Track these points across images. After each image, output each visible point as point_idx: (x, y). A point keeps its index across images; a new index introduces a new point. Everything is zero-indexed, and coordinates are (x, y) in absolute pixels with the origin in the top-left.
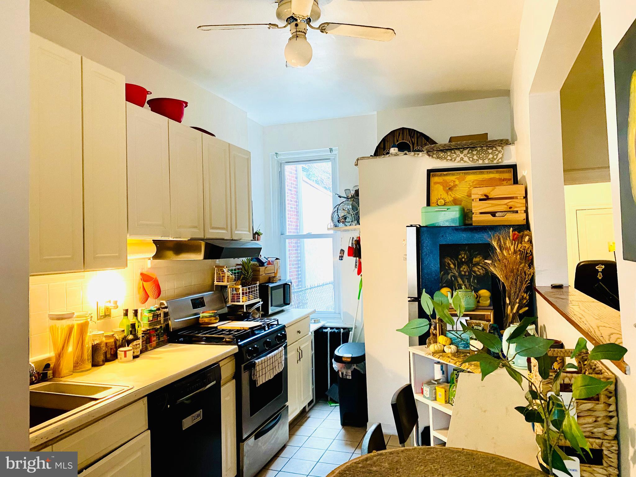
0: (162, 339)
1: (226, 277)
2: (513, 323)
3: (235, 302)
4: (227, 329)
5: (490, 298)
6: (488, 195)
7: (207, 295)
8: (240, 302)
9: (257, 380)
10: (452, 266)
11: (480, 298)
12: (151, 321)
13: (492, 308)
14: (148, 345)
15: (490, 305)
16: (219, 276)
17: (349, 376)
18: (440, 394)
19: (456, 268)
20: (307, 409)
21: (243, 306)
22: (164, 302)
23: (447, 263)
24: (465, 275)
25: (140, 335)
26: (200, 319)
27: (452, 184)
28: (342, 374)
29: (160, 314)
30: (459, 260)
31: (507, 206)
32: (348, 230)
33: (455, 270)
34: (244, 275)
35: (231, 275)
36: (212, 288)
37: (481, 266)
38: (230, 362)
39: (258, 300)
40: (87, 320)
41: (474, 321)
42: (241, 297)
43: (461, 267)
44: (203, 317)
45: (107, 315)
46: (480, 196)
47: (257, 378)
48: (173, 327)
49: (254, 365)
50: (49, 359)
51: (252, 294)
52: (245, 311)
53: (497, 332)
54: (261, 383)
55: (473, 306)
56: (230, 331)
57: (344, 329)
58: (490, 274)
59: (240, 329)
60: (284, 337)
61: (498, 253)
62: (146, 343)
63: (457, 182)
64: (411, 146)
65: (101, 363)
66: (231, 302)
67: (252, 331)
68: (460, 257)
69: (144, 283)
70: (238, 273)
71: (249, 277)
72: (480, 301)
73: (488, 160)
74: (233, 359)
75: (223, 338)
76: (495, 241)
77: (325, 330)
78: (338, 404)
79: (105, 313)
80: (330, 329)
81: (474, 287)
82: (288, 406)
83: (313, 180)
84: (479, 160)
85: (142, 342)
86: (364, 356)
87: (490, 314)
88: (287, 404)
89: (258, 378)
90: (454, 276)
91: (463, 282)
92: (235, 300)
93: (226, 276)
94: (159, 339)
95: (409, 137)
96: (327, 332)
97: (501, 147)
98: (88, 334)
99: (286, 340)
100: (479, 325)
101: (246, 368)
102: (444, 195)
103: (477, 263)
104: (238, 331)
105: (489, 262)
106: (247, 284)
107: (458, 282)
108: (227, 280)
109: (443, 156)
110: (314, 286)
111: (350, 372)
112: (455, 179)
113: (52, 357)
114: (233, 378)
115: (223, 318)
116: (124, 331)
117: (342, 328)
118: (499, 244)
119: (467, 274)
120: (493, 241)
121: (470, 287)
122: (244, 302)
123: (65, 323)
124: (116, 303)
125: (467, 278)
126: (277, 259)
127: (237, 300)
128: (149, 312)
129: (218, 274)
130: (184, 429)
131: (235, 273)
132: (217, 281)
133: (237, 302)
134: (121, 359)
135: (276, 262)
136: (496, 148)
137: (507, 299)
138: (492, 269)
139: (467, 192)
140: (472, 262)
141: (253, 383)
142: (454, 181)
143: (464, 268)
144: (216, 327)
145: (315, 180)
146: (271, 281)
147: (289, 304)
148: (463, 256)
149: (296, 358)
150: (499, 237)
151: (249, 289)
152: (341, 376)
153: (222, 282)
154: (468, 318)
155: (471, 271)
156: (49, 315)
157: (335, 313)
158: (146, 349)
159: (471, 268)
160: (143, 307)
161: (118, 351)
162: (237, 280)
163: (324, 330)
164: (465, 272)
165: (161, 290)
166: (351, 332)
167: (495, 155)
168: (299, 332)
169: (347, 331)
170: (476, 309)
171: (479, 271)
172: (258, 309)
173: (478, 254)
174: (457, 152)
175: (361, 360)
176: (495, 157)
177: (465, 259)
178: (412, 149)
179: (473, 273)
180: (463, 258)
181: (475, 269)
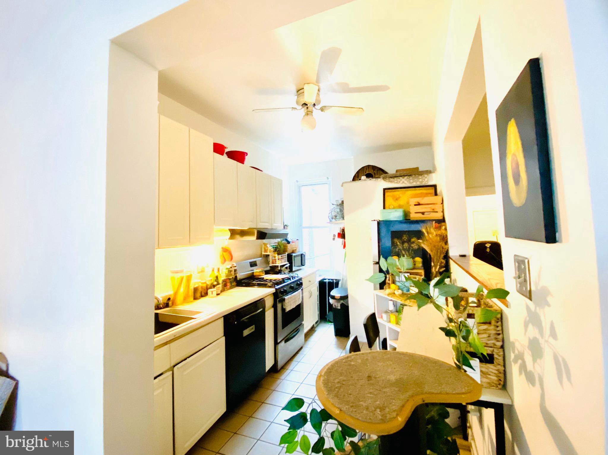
0: (233, 285)
1: (269, 250)
2: (436, 277)
4: (269, 279)
5: (422, 262)
6: (419, 202)
7: (258, 260)
9: (286, 309)
10: (398, 244)
11: (416, 262)
12: (227, 274)
14: (225, 288)
15: (422, 267)
17: (339, 307)
18: (392, 319)
20: (315, 326)
21: (278, 266)
22: (234, 264)
23: (396, 242)
24: (406, 249)
25: (221, 282)
26: (254, 273)
27: (398, 197)
28: (335, 306)
29: (232, 270)
30: (402, 240)
31: (431, 208)
32: (337, 224)
33: (400, 246)
34: (279, 249)
35: (272, 249)
36: (261, 256)
37: (416, 244)
38: (270, 298)
39: (287, 263)
40: (191, 274)
41: (412, 276)
42: (277, 261)
43: (404, 244)
44: (256, 272)
45: (203, 271)
46: (415, 203)
47: (286, 307)
48: (240, 278)
49: (284, 300)
50: (170, 295)
51: (283, 259)
52: (279, 269)
53: (427, 282)
54: (288, 310)
55: (411, 267)
56: (271, 280)
57: (336, 280)
58: (421, 249)
59: (277, 279)
60: (301, 284)
61: (426, 236)
63: (401, 195)
64: (374, 175)
65: (199, 298)
66: (272, 264)
67: (284, 280)
68: (403, 238)
69: (223, 253)
70: (275, 247)
71: (281, 250)
72: (416, 264)
73: (419, 182)
74: (273, 296)
75: (267, 284)
78: (333, 323)
80: (328, 280)
81: (412, 256)
82: (304, 324)
84: (414, 182)
85: (222, 286)
86: (347, 296)
87: (422, 272)
88: (303, 322)
90: (400, 250)
91: (405, 253)
94: (231, 285)
95: (373, 170)
96: (326, 282)
97: (427, 175)
98: (192, 282)
99: (302, 286)
100: (415, 278)
101: (279, 302)
102: (393, 203)
103: (413, 242)
104: (275, 280)
105: (421, 241)
106: (280, 254)
107: (402, 253)
108: (270, 252)
109: (392, 180)
111: (339, 305)
112: (400, 193)
113: (172, 294)
114: (273, 307)
115: (267, 273)
116: (212, 280)
118: (426, 231)
119: (408, 248)
120: (423, 229)
121: (410, 256)
122: (279, 263)
123: (179, 275)
124: (207, 264)
125: (407, 251)
126: (297, 240)
128: (226, 269)
129: (264, 248)
130: (244, 336)
132: (264, 252)
133: (275, 264)
134: (210, 295)
135: (297, 242)
136: (424, 175)
137: (432, 263)
138: (423, 245)
139: (406, 201)
140: (410, 242)
141: (283, 310)
142: (399, 195)
143: (406, 245)
144: (263, 278)
146: (294, 252)
147: (304, 266)
148: (405, 237)
149: (308, 296)
150: (426, 227)
151: (282, 256)
153: (267, 253)
154: (409, 274)
157: (331, 271)
158: (224, 290)
159: (410, 245)
160: (223, 267)
161: (208, 291)
162: (275, 252)
163: (324, 281)
164: (406, 247)
165: (233, 257)
166: (340, 282)
168: (310, 281)
169: (338, 281)
170: (414, 269)
171: (415, 246)
172: (287, 268)
173: (414, 237)
174: (401, 178)
175: (346, 298)
176: (423, 180)
177: (406, 239)
178: (374, 176)
179: (411, 248)
180: (405, 239)
181: (413, 245)
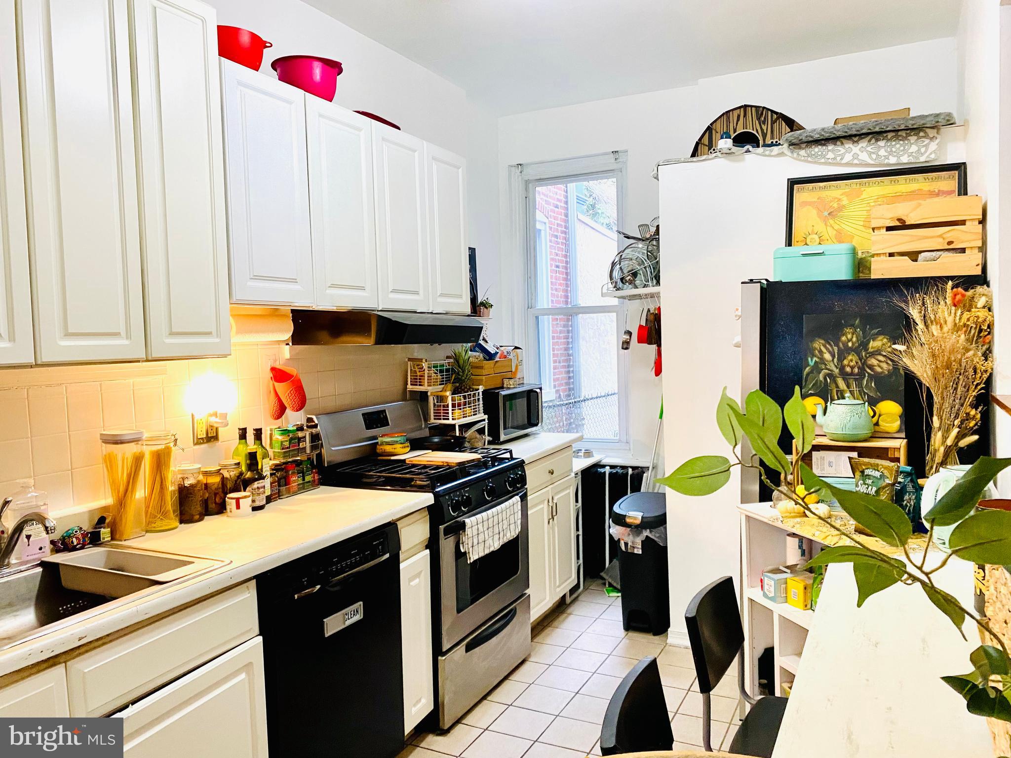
0: (308, 478)
1: (426, 378)
2: (946, 464)
3: (440, 419)
4: (420, 465)
5: (900, 417)
6: (904, 218)
7: (392, 409)
8: (448, 419)
9: (469, 553)
10: (827, 356)
11: (880, 416)
12: (288, 448)
13: (903, 435)
14: (283, 489)
15: (899, 431)
16: (413, 376)
17: (638, 548)
18: (794, 592)
19: (836, 360)
20: (568, 600)
21: (454, 425)
22: (314, 417)
23: (819, 352)
24: (852, 374)
25: (266, 472)
26: (378, 446)
27: (835, 205)
28: (626, 544)
29: (305, 437)
30: (841, 345)
31: (944, 239)
32: (639, 296)
33: (832, 364)
34: (458, 374)
35: (436, 373)
36: (406, 396)
37: (884, 356)
38: (420, 519)
39: (481, 416)
40: (168, 445)
41: (866, 460)
42: (450, 412)
43: (845, 358)
44: (382, 444)
45: (211, 437)
46: (889, 221)
47: (468, 549)
48: (330, 459)
49: (462, 526)
50: (105, 509)
51: (471, 407)
52: (458, 434)
53: (912, 481)
54: (476, 557)
55: (865, 432)
56: (425, 467)
57: (634, 468)
58: (902, 372)
59: (442, 464)
60: (523, 480)
61: (919, 330)
62: (279, 486)
63: (845, 201)
64: (760, 138)
65: (197, 517)
66: (435, 419)
67: (463, 469)
68: (844, 338)
69: (276, 384)
70: (447, 370)
71: (466, 378)
72: (880, 422)
73: (909, 156)
74: (427, 515)
75: (412, 480)
76: (914, 308)
77: (602, 470)
78: (620, 594)
79: (207, 434)
80: (610, 469)
81: (868, 395)
82: (529, 595)
83: (603, 224)
84: (890, 157)
85: (271, 483)
86: (665, 515)
87: (899, 444)
88: (528, 591)
89: (471, 549)
90: (831, 375)
91: (848, 386)
92: (441, 416)
93: (426, 375)
94: (304, 479)
95: (757, 122)
96: (605, 472)
97: (935, 131)
98: (172, 468)
99: (526, 484)
100: (876, 467)
101: (447, 532)
102: (820, 227)
103: (877, 351)
104: (438, 467)
105: (901, 347)
106: (463, 390)
107: (837, 387)
108: (428, 383)
109: (819, 152)
110: (590, 397)
111: (638, 541)
112: (842, 195)
113: (110, 506)
114: (427, 547)
115: (418, 445)
116: (239, 464)
117: (631, 467)
118: (923, 312)
119: (856, 370)
120: (910, 309)
121: (861, 396)
122: (456, 419)
123: (130, 450)
124: (224, 416)
125: (856, 380)
126: (516, 348)
127: (443, 416)
128: (282, 434)
129: (413, 371)
130: (327, 635)
131: (441, 371)
132: (411, 385)
133: (444, 419)
134: (231, 512)
135: (515, 354)
136: (926, 133)
137: (935, 419)
138: (907, 361)
139: (863, 219)
140: (866, 350)
141: (460, 555)
142: (839, 200)
143: (851, 360)
144: (404, 460)
145: (605, 224)
146: (505, 386)
147: (537, 425)
148: (849, 336)
149: (546, 516)
150: (923, 299)
151: (465, 397)
152: (623, 548)
153: (420, 385)
154: (854, 455)
155: (864, 366)
156: (101, 435)
157: (620, 441)
158: (279, 496)
159: (865, 360)
160: (275, 424)
161: (226, 498)
162: (446, 384)
163: (599, 470)
164: (852, 368)
165: (307, 397)
166: (645, 475)
167: (924, 146)
168: (551, 472)
169: (639, 473)
170: (872, 437)
171: (881, 365)
172: (481, 431)
173: (879, 334)
174: (848, 145)
175: (660, 521)
176: (923, 150)
177: (853, 344)
178: (761, 142)
179: (869, 371)
180: (851, 340)
181: (873, 361)
